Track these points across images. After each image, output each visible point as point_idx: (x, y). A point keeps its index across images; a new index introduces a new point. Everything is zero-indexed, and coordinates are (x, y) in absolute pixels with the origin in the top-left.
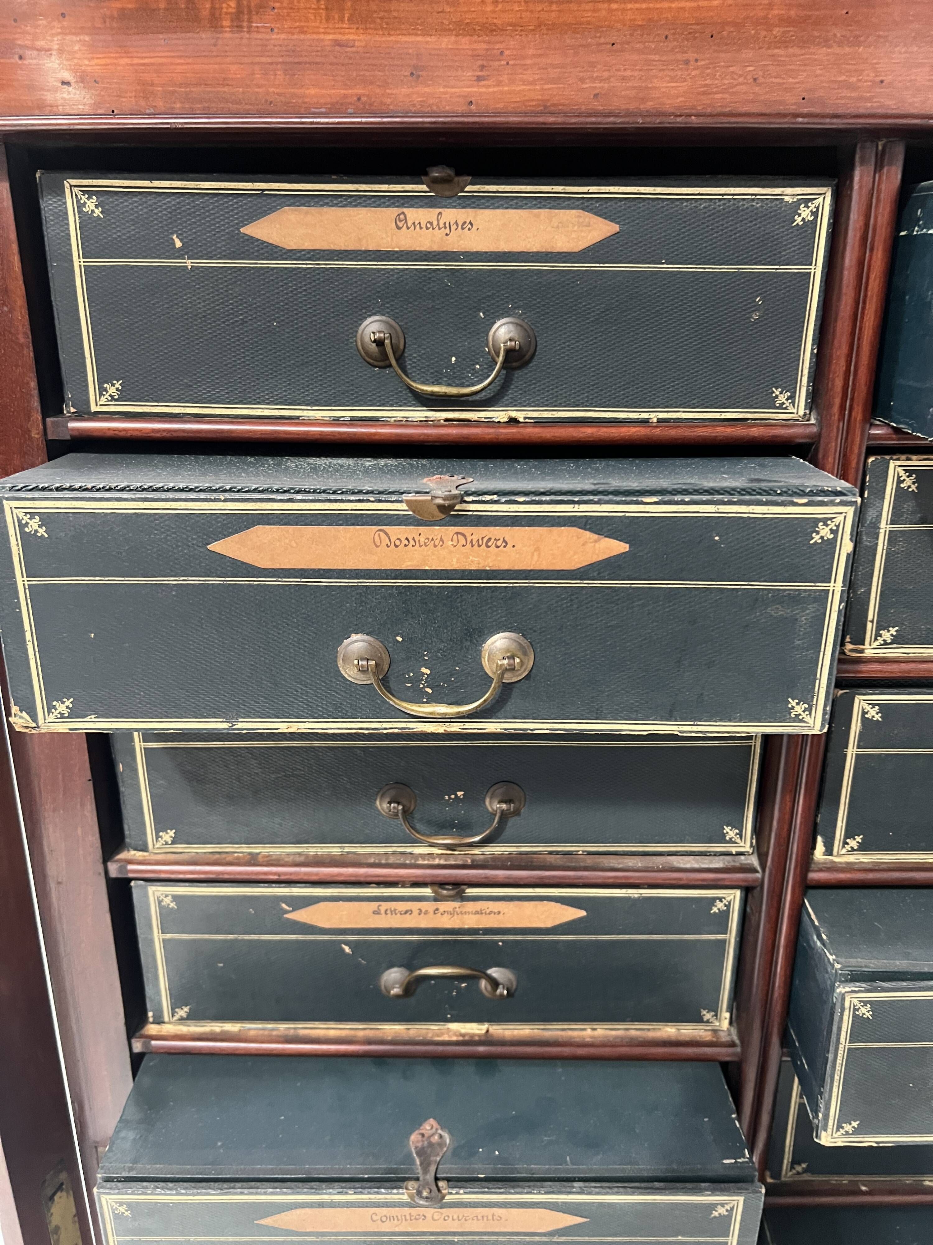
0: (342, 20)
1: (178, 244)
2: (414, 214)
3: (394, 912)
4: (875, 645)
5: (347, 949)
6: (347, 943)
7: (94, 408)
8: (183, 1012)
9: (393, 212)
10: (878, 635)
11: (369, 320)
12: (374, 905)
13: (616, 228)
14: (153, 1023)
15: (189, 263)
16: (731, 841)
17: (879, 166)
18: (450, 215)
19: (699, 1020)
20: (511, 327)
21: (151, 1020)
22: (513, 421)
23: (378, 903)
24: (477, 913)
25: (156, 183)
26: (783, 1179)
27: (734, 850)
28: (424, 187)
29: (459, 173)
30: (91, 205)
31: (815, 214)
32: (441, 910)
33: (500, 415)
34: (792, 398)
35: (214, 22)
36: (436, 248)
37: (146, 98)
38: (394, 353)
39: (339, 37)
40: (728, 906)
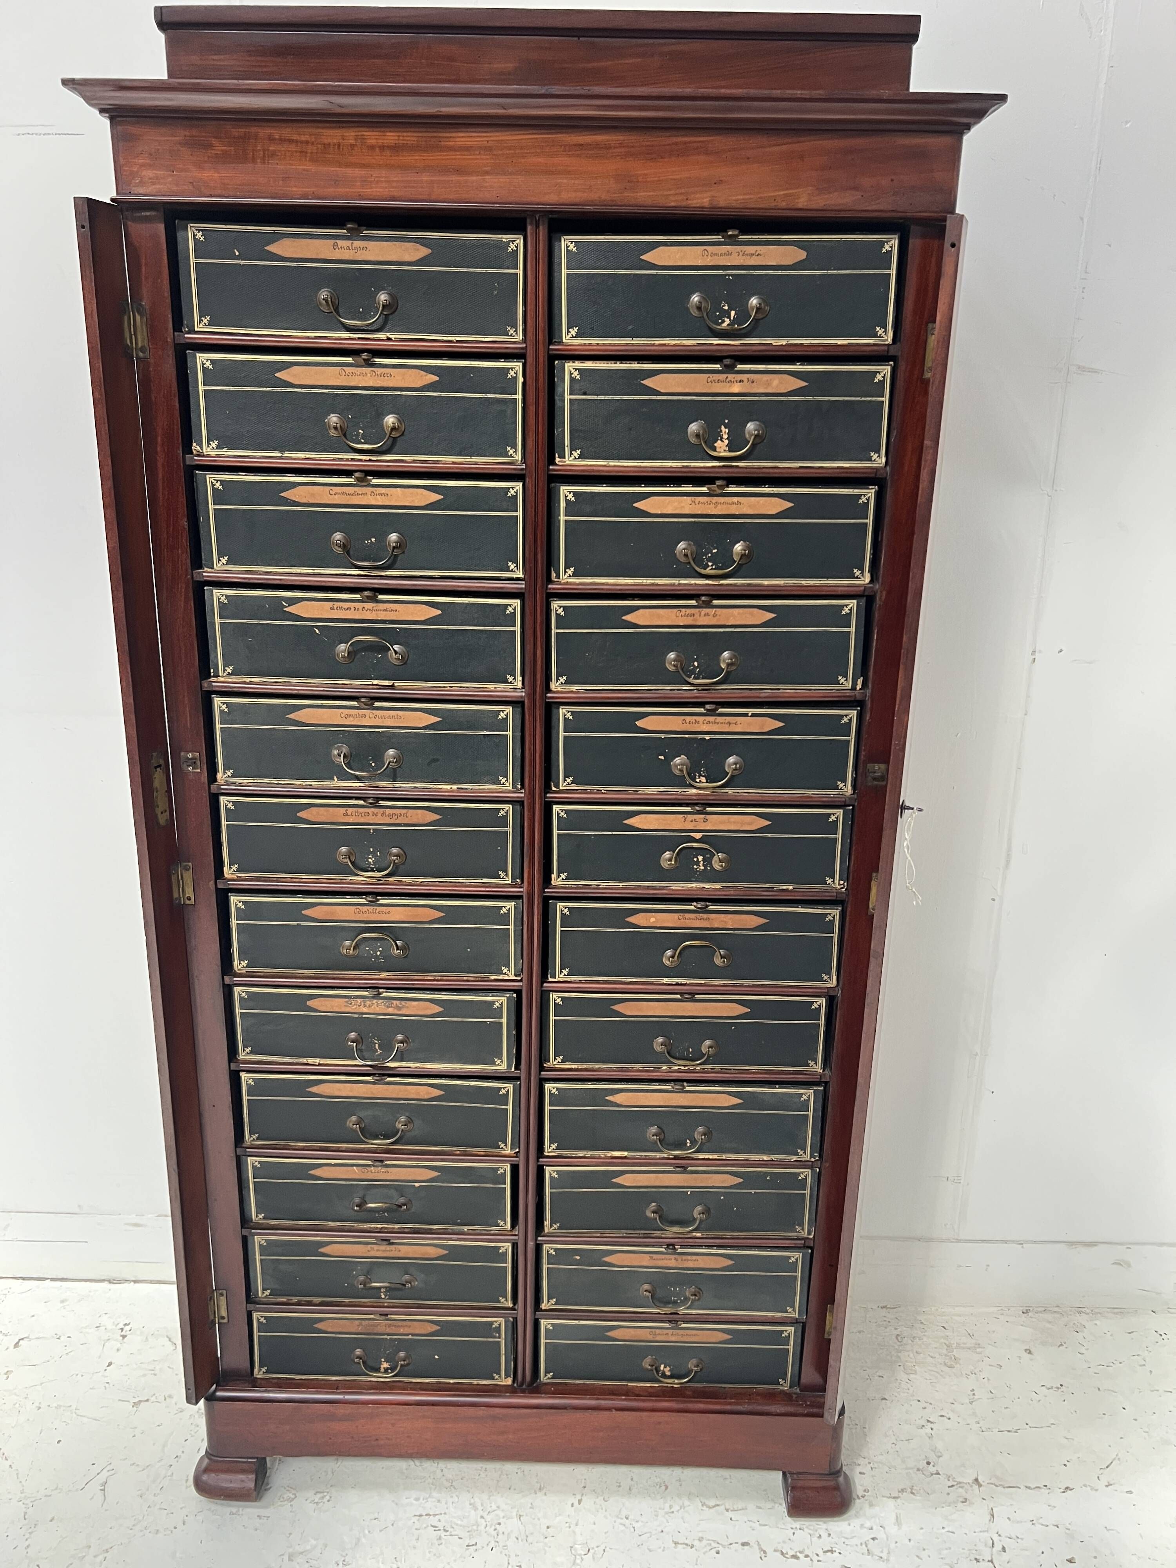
0: (306, 160)
1: (237, 253)
2: (341, 243)
3: (341, 608)
4: (571, 459)
5: (317, 631)
6: (317, 627)
7: (196, 329)
8: (229, 670)
9: (332, 242)
10: (571, 454)
11: (323, 290)
12: (331, 603)
13: (430, 251)
14: (213, 677)
15: (242, 262)
16: (512, 571)
17: (537, 226)
18: (357, 243)
19: (506, 681)
20: (386, 295)
21: (212, 674)
22: (389, 339)
23: (333, 603)
24: (385, 610)
25: (228, 226)
26: (561, 788)
27: (515, 576)
28: (345, 231)
29: (359, 226)
30: (199, 235)
31: (517, 247)
32: (366, 608)
33: (382, 336)
34: (516, 331)
35: (254, 160)
36: (351, 258)
37: (225, 190)
38: (333, 306)
39: (305, 167)
40: (514, 609)
